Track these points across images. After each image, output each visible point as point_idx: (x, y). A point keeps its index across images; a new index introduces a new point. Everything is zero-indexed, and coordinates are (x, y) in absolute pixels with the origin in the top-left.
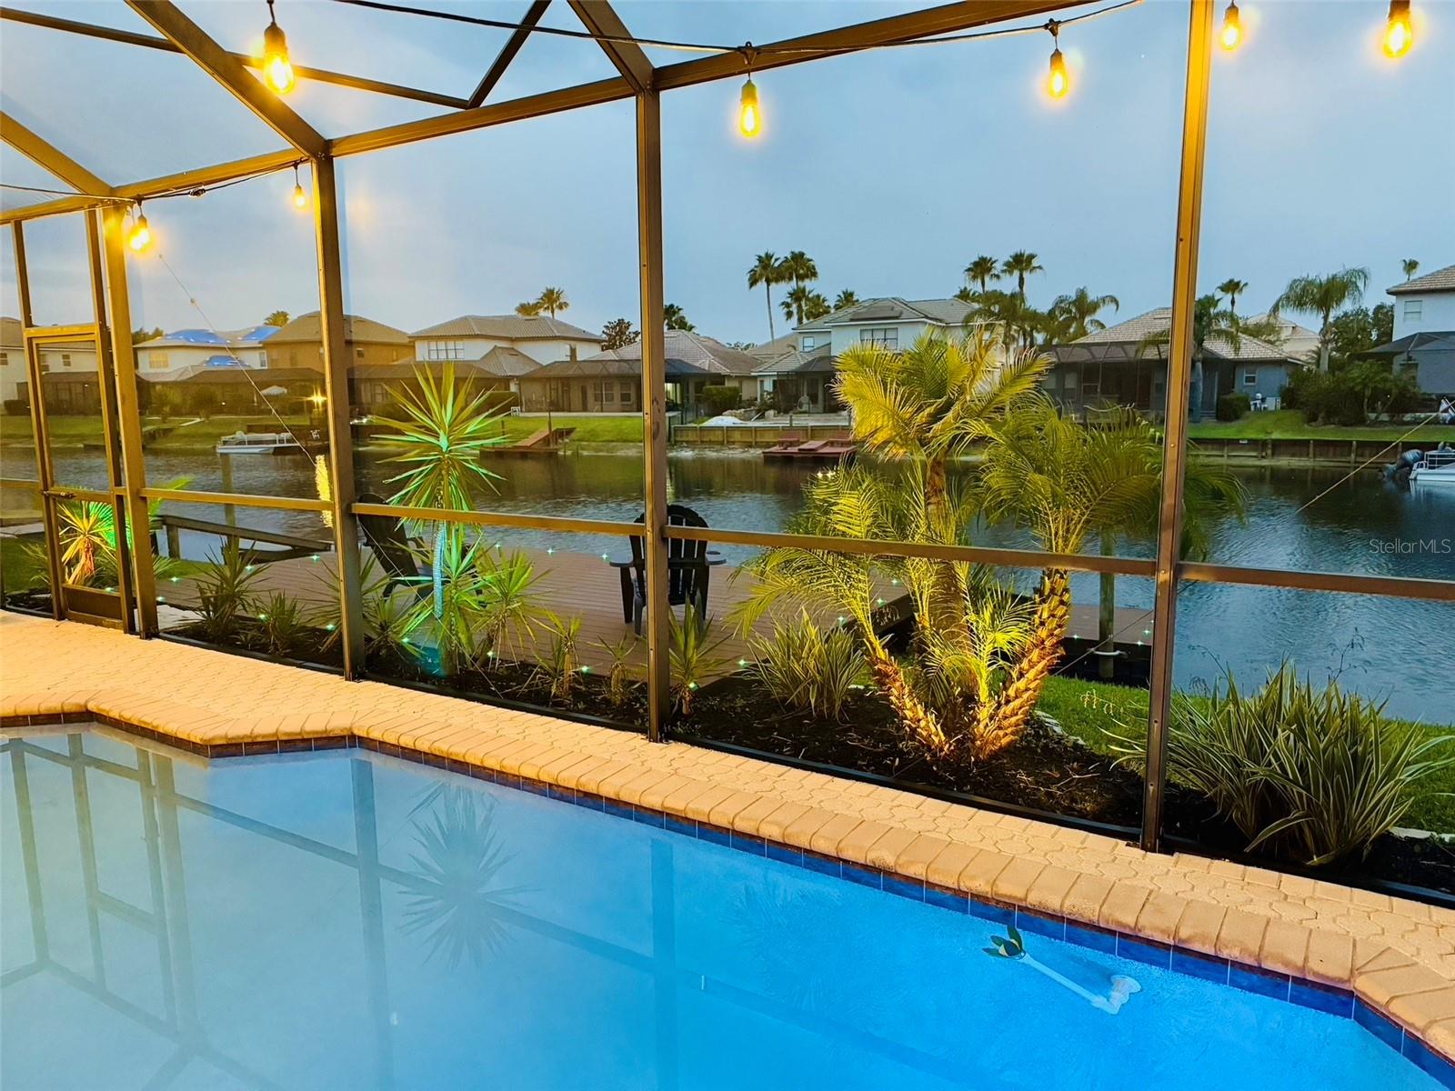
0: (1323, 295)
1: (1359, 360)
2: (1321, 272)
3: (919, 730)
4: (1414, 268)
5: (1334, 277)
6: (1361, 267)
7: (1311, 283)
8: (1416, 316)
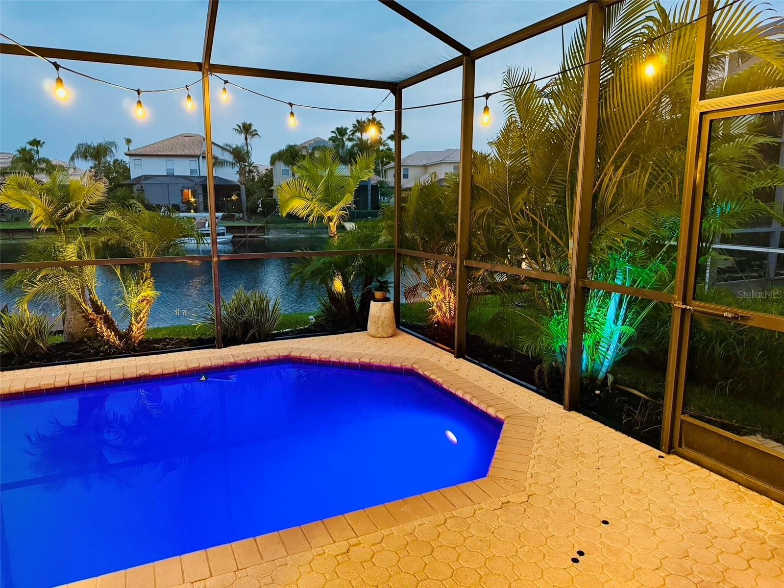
0: (96, 153)
1: (120, 187)
2: (95, 141)
3: (110, 340)
4: (130, 142)
5: (100, 144)
6: (112, 141)
7: (89, 146)
8: (140, 166)
